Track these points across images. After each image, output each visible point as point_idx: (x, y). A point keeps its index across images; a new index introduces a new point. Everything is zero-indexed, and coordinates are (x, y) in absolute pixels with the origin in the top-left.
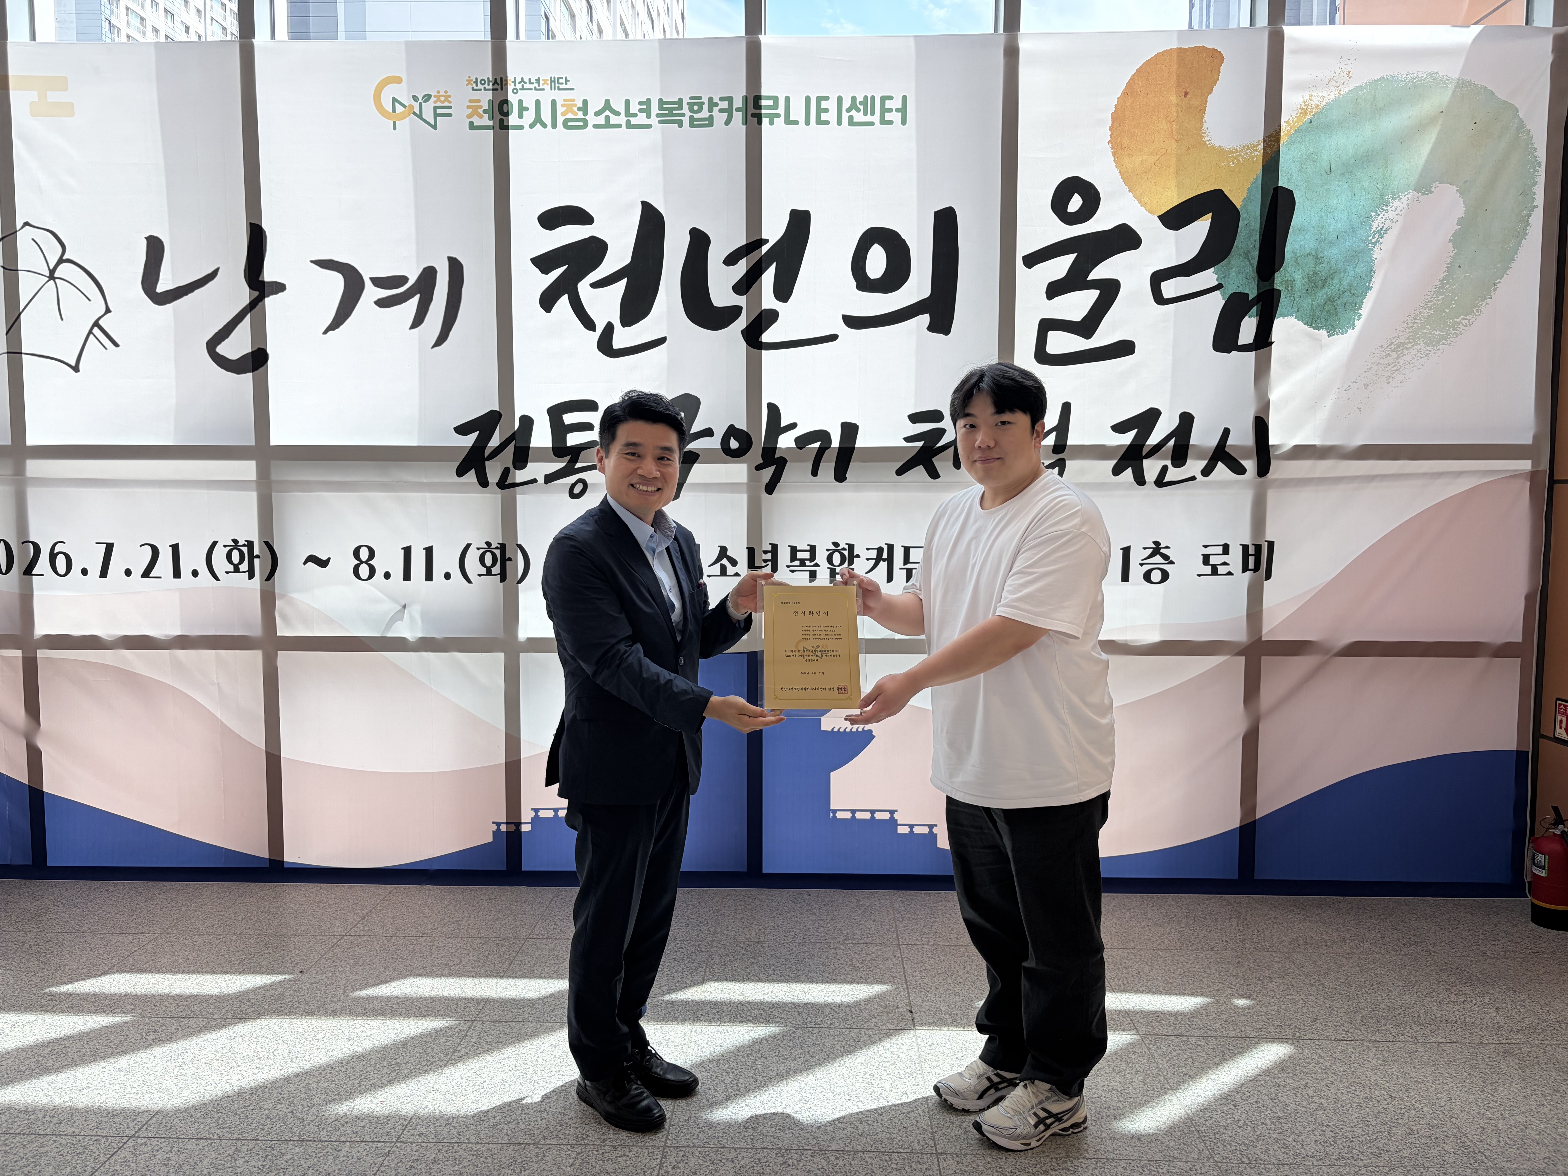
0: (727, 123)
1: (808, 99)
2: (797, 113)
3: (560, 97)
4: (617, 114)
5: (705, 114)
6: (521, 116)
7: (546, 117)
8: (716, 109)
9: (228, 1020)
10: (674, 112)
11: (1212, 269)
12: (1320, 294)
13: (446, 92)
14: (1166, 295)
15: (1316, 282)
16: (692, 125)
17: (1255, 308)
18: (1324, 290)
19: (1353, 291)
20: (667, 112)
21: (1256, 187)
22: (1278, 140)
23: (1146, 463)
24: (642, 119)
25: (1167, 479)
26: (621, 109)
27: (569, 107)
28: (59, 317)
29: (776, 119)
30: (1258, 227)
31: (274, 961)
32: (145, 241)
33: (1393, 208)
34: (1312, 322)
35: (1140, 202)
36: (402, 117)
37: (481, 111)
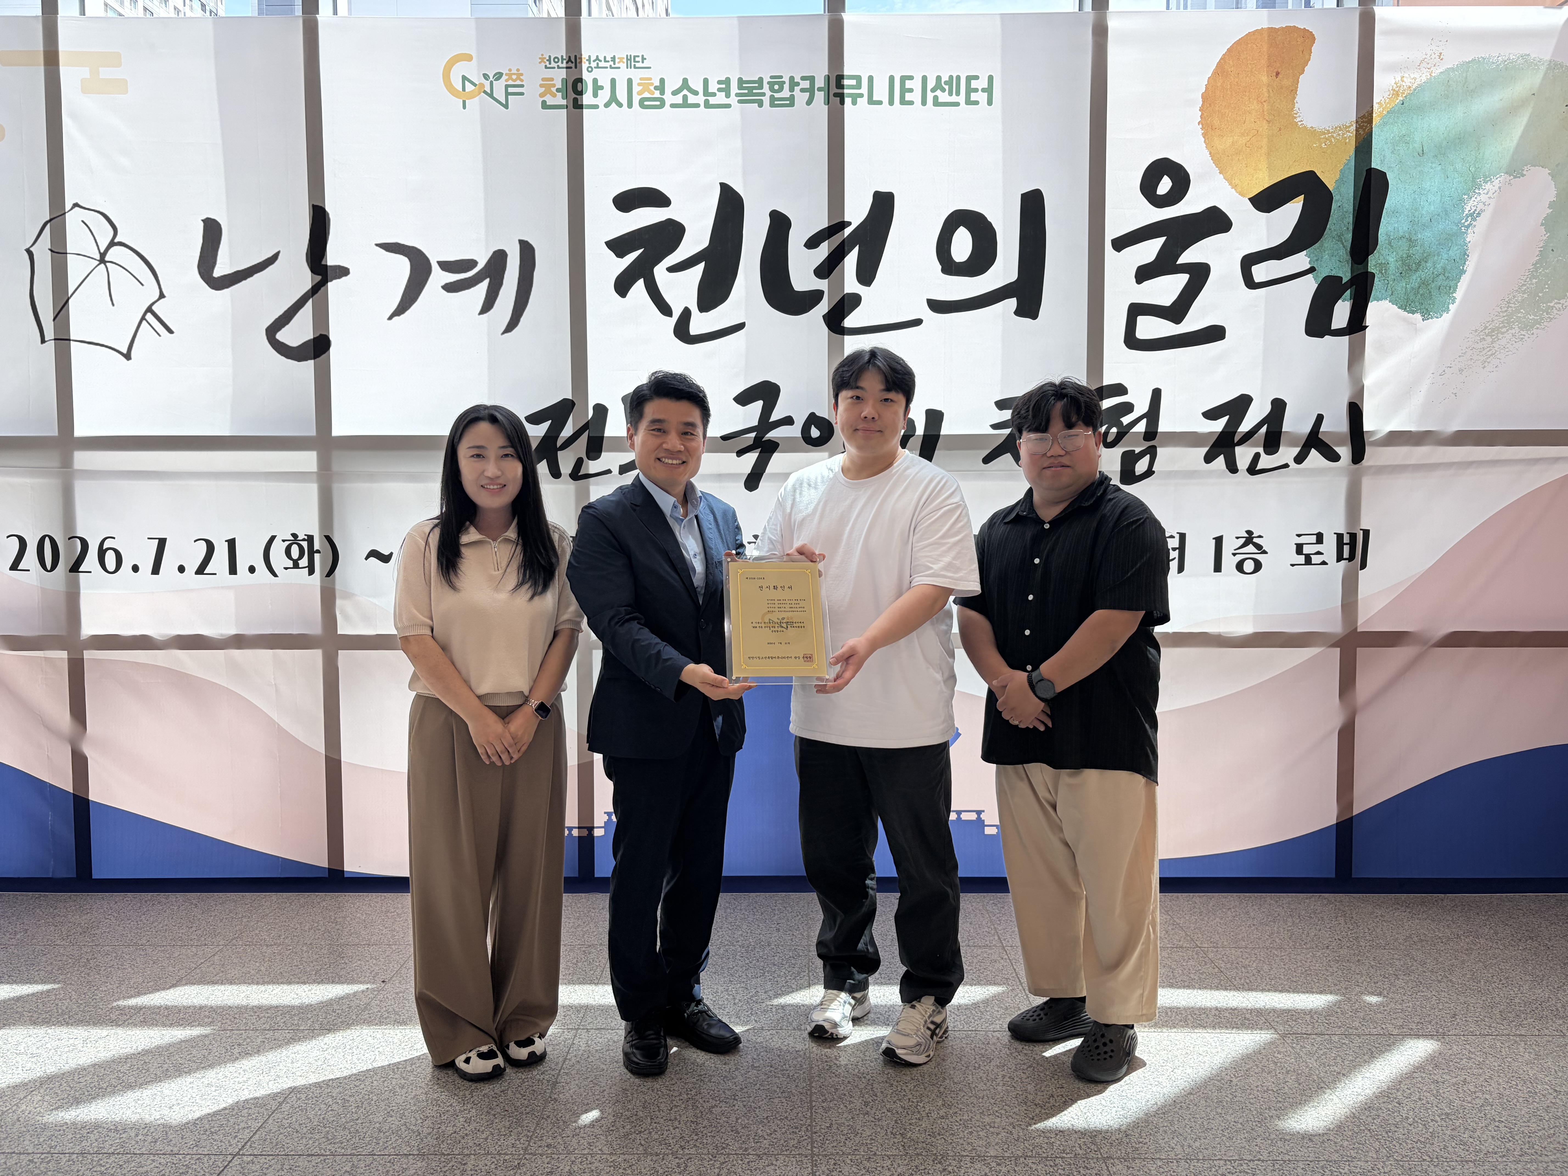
0: (809, 103)
1: (892, 79)
2: (881, 92)
3: (637, 75)
4: (696, 93)
5: (786, 93)
6: (595, 95)
7: (622, 96)
8: (797, 89)
9: (316, 1031)
10: (754, 91)
11: (1305, 252)
12: (1414, 278)
13: (518, 70)
14: (1257, 279)
15: (1409, 266)
16: (772, 105)
17: (1349, 292)
18: (1418, 274)
19: (1446, 275)
20: (746, 91)
21: (1349, 168)
22: (1370, 121)
23: (1238, 450)
24: (720, 98)
25: (1260, 466)
26: (700, 89)
27: (645, 87)
28: (110, 303)
29: (858, 99)
30: (1350, 208)
31: (353, 971)
32: (202, 224)
33: (1485, 191)
34: (1406, 306)
35: (1230, 184)
36: (472, 96)
37: (554, 90)
